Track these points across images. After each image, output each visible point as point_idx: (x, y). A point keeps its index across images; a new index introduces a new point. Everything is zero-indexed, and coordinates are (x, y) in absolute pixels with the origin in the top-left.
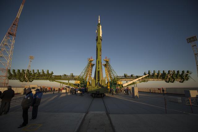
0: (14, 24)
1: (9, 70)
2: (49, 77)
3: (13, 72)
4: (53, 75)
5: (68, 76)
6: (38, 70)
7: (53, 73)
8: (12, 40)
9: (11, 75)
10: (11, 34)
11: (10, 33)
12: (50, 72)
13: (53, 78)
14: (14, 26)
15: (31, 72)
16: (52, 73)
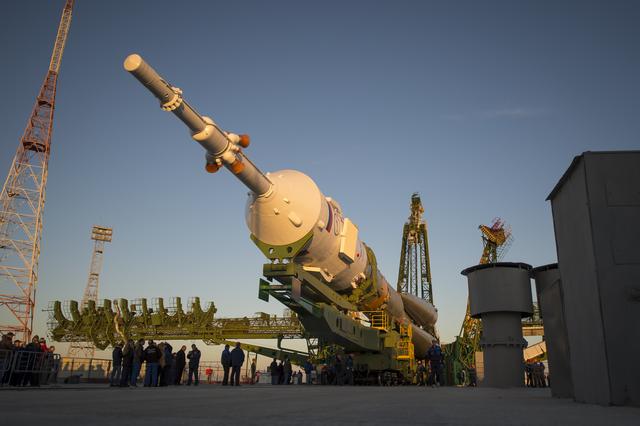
0: (41, 103)
1: (58, 305)
2: (204, 326)
3: (72, 310)
4: (216, 316)
5: (275, 319)
6: (161, 300)
7: (215, 311)
8: (37, 172)
9: (64, 323)
10: (34, 148)
11: (29, 143)
12: (205, 307)
13: (217, 327)
14: (44, 110)
15: (133, 307)
16: (213, 309)
